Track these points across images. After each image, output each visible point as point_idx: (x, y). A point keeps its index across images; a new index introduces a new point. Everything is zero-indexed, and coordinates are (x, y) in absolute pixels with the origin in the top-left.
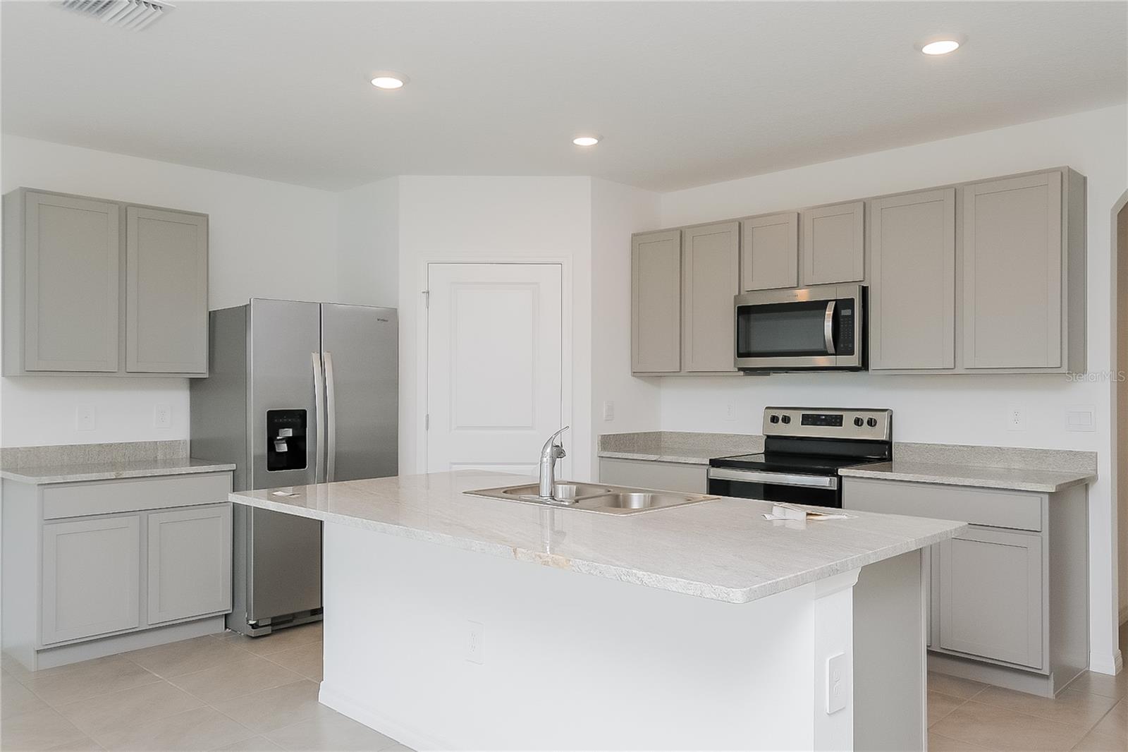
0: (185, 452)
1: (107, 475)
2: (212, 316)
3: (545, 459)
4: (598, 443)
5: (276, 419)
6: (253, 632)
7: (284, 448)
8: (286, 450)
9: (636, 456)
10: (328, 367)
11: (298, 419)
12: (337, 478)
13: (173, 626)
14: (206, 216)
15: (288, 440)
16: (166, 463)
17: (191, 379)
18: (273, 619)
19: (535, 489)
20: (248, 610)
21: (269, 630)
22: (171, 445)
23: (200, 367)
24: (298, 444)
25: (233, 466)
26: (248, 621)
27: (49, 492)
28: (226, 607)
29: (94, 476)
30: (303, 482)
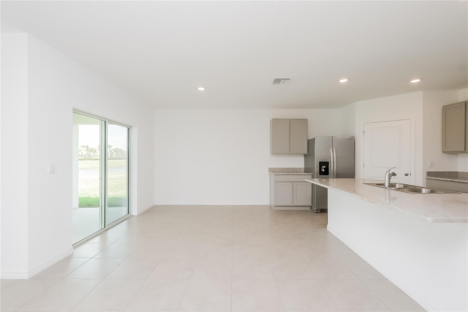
0: (303, 170)
1: (286, 174)
2: (308, 141)
3: (386, 176)
4: (426, 174)
5: (321, 164)
6: (316, 211)
7: (323, 170)
8: (324, 171)
9: (441, 179)
10: (334, 152)
11: (326, 164)
12: (337, 178)
13: (297, 206)
14: (307, 119)
15: (324, 168)
16: (299, 172)
17: (305, 155)
18: (321, 209)
19: (383, 184)
20: (315, 206)
21: (320, 211)
22: (300, 169)
23: (306, 152)
24: (327, 169)
25: (312, 174)
26: (315, 208)
27: (276, 176)
28: (311, 204)
29: (283, 174)
30: (328, 178)
